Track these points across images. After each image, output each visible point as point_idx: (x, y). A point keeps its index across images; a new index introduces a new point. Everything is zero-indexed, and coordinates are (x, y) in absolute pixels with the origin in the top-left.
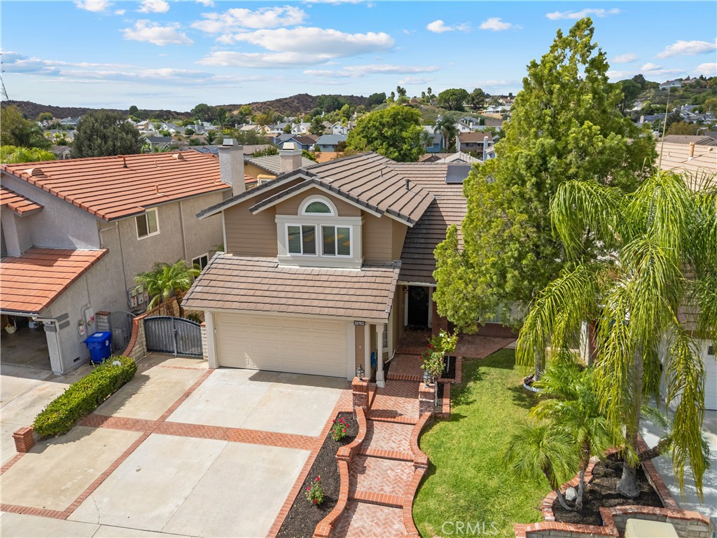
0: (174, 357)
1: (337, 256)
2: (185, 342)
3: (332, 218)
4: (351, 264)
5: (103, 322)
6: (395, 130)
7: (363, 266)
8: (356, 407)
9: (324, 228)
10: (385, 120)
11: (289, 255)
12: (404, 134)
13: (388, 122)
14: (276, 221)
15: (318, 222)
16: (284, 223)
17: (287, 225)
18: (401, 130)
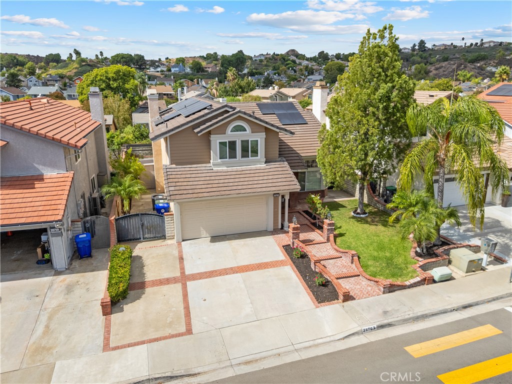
0: (141, 242)
1: (250, 158)
2: (150, 229)
3: (248, 135)
4: (259, 162)
5: (78, 227)
6: (119, 83)
7: (266, 162)
8: (294, 240)
9: (242, 141)
10: (110, 75)
11: (219, 161)
12: (127, 86)
13: (113, 77)
14: (211, 139)
15: (238, 138)
16: (216, 140)
17: (218, 141)
18: (124, 84)
